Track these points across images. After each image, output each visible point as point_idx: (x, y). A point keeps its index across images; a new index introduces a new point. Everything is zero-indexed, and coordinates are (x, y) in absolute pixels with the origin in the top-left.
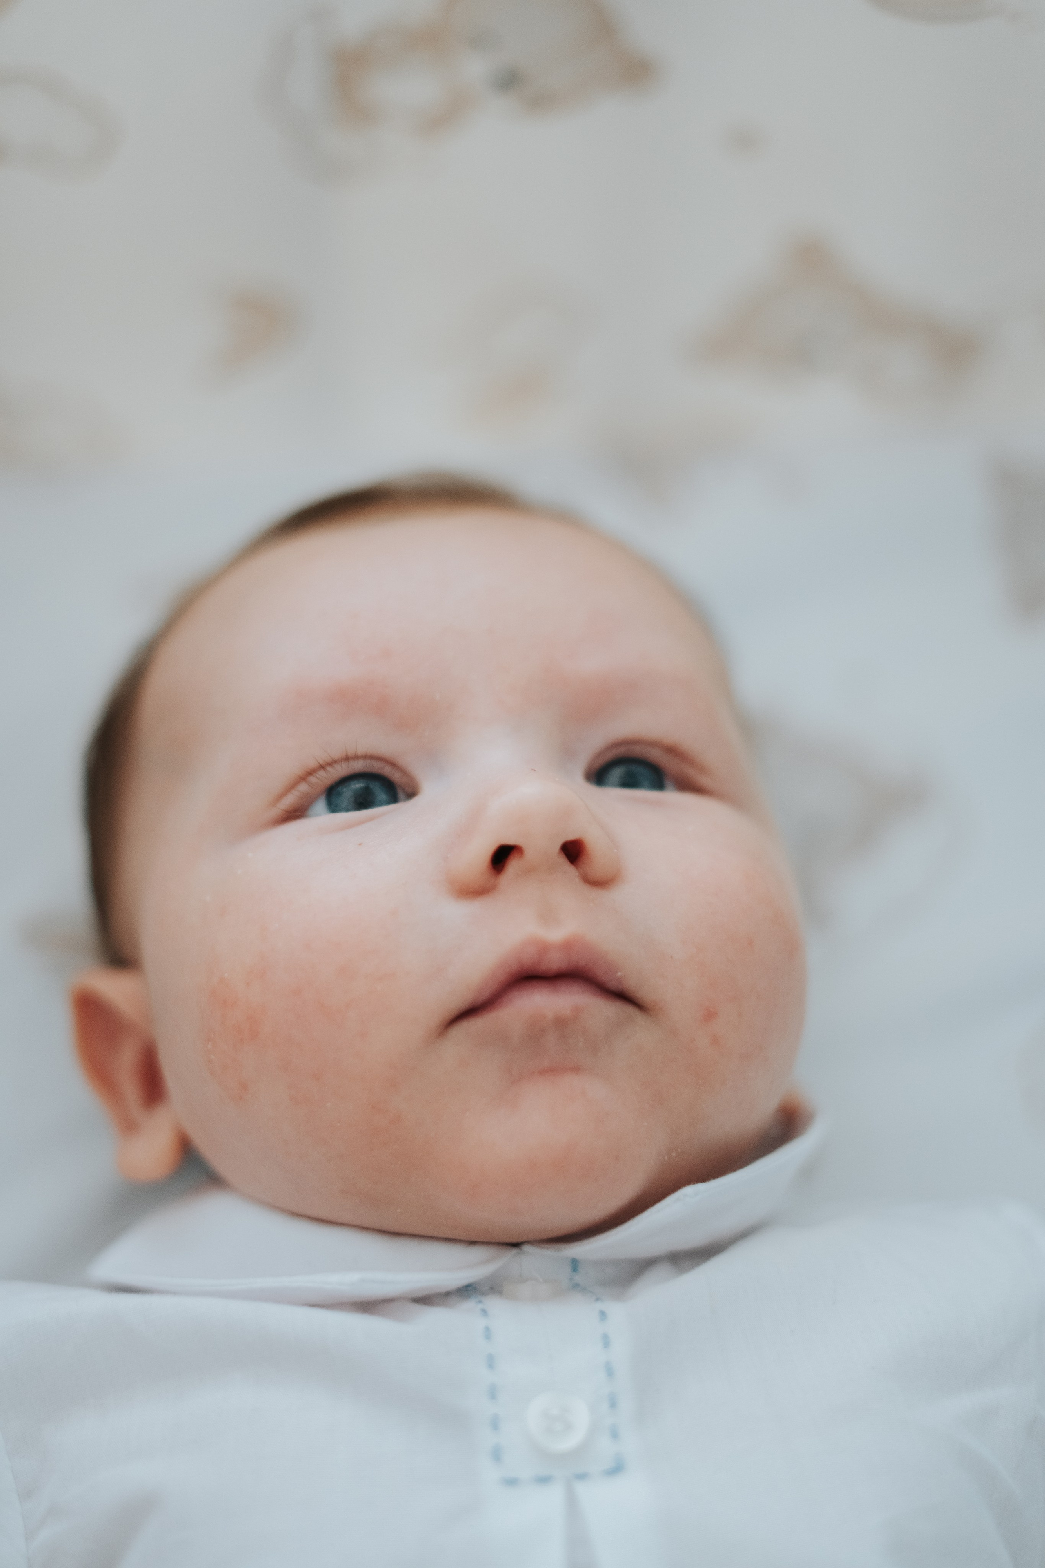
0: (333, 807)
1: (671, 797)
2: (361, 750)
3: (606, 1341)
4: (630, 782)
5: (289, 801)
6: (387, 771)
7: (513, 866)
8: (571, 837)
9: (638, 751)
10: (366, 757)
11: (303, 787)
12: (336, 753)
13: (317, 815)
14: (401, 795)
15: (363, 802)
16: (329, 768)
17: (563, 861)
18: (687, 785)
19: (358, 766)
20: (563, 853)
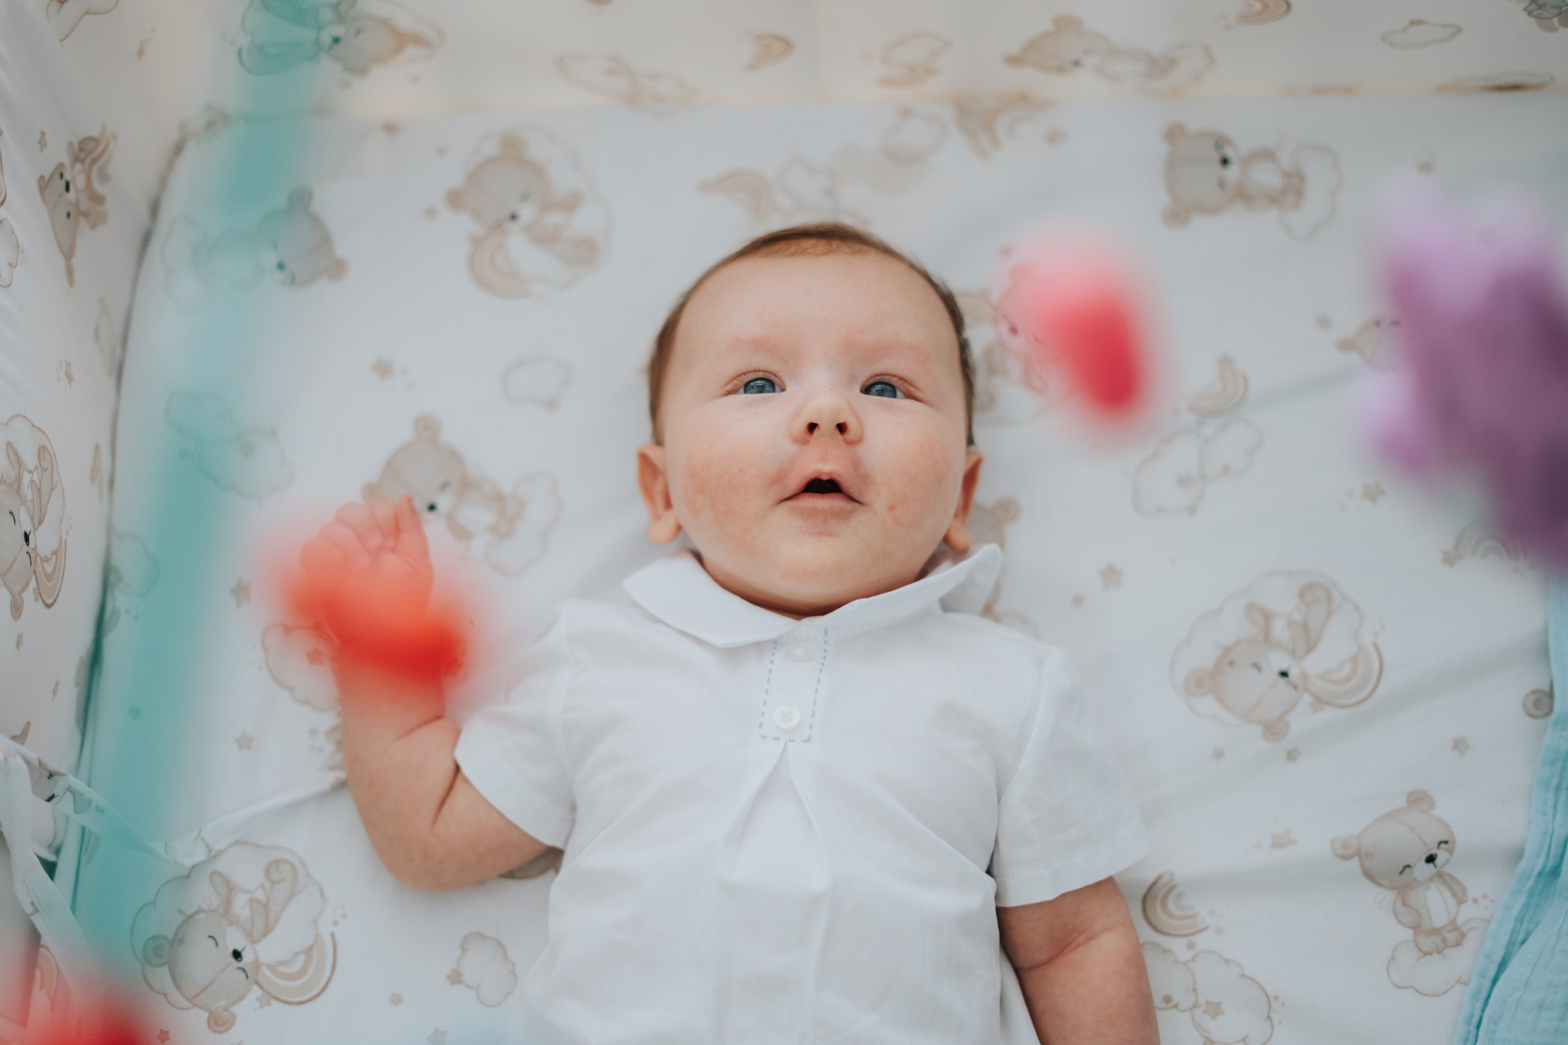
0: (745, 392)
1: (901, 402)
2: (762, 368)
3: (817, 691)
4: (881, 393)
5: (729, 387)
6: (773, 378)
7: (816, 432)
8: (841, 421)
9: (887, 379)
10: (763, 371)
11: (735, 382)
12: (751, 368)
13: (740, 394)
14: (777, 388)
15: (761, 390)
16: (747, 374)
17: (837, 432)
18: (909, 396)
19: (760, 375)
20: (837, 429)
